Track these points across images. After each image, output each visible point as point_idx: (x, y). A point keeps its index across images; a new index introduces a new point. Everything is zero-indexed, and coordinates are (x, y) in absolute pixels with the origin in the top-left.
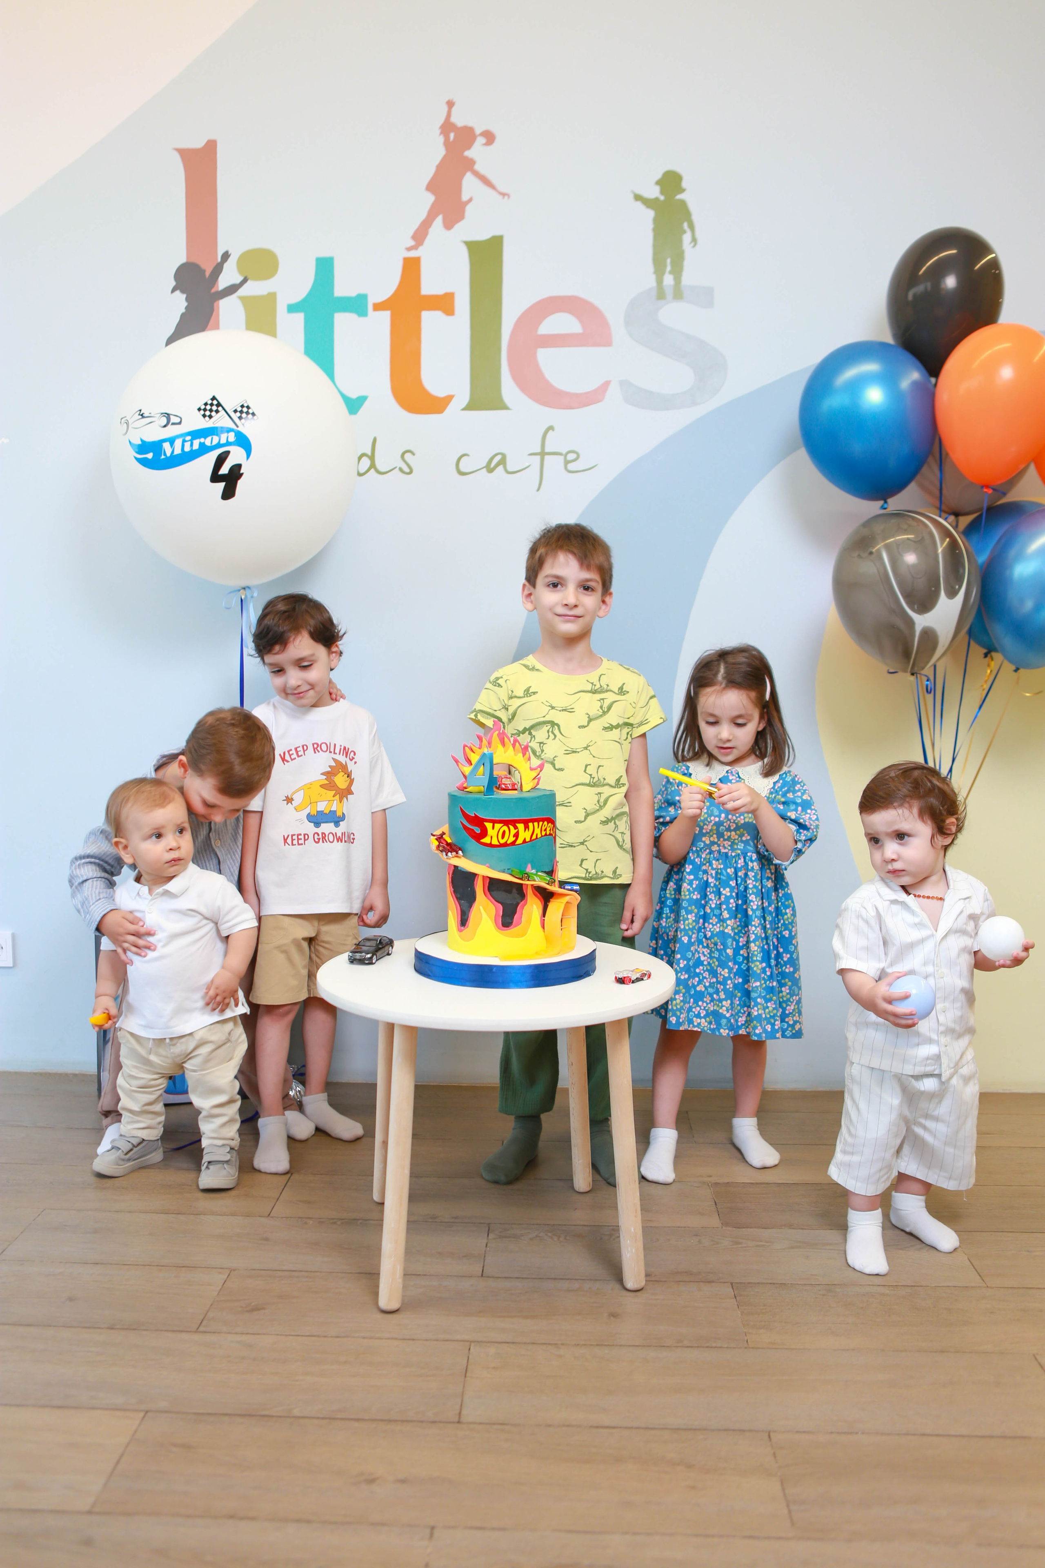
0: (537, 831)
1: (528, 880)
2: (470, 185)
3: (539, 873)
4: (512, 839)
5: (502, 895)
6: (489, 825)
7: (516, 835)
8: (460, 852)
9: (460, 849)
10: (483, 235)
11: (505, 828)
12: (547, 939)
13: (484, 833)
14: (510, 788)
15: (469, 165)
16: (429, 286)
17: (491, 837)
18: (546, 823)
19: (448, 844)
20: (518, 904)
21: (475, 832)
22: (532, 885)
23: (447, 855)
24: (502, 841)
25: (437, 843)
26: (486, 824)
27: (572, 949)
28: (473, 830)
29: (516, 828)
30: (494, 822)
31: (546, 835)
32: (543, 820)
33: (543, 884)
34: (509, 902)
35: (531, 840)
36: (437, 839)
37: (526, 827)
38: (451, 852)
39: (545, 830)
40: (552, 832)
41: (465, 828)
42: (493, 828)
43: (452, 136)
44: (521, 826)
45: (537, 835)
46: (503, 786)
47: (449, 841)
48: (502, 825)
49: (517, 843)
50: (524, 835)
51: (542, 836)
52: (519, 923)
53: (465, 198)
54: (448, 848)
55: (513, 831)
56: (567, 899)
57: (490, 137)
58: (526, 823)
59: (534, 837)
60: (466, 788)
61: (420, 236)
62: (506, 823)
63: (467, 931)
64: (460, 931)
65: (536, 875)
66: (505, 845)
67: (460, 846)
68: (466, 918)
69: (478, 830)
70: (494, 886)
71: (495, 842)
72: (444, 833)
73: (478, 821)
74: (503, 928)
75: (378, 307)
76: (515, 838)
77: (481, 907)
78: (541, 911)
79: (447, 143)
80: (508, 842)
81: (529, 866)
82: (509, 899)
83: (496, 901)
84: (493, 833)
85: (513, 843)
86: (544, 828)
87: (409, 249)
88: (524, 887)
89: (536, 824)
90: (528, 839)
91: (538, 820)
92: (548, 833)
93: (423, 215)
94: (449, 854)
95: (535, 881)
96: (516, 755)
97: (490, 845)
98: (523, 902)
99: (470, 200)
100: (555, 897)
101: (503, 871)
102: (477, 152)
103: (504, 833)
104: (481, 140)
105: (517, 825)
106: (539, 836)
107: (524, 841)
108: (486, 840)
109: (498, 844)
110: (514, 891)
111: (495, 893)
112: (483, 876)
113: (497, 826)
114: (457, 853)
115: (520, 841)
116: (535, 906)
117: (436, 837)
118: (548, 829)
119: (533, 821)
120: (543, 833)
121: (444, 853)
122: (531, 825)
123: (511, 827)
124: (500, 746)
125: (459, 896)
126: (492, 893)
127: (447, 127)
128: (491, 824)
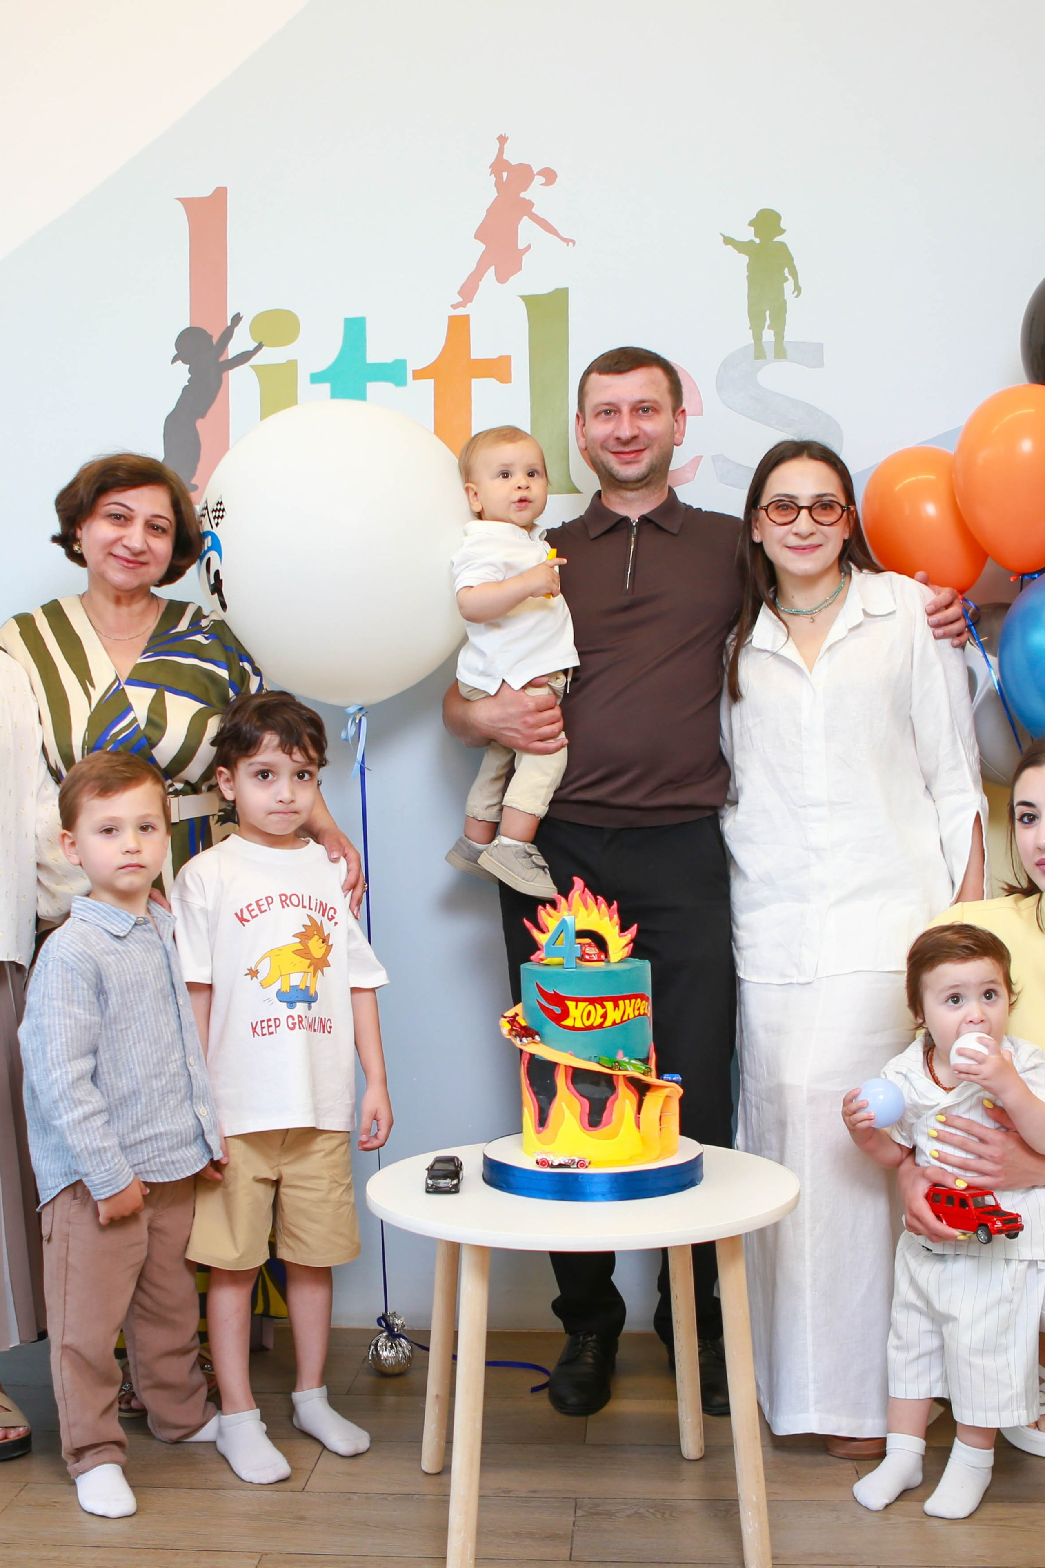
0: (629, 1010)
1: (620, 1070)
2: (527, 231)
3: (633, 1062)
4: (599, 1021)
5: (588, 1088)
6: (571, 1005)
7: (604, 1016)
8: (537, 1037)
9: (537, 1034)
10: (543, 288)
11: (591, 1007)
12: (644, 1141)
13: (566, 1014)
14: (595, 958)
15: (527, 207)
16: (480, 349)
17: (574, 1019)
18: (639, 1000)
19: (522, 1028)
20: (607, 1099)
21: (554, 1013)
22: (624, 1076)
23: (521, 1041)
24: (588, 1023)
25: (509, 1027)
26: (568, 1003)
27: (672, 1153)
28: (552, 1010)
29: (603, 1007)
30: (577, 1000)
31: (640, 1015)
32: (636, 997)
33: (637, 1075)
34: (596, 1096)
35: (622, 1022)
36: (508, 1022)
37: (616, 1006)
38: (526, 1037)
39: (639, 1009)
40: (646, 1012)
41: (543, 1008)
42: (576, 1007)
43: (505, 175)
44: (609, 1005)
45: (629, 1015)
46: (587, 957)
47: (523, 1023)
48: (587, 1003)
49: (606, 1024)
50: (614, 1015)
51: (635, 1016)
52: (609, 1122)
53: (521, 246)
54: (523, 1032)
55: (601, 1011)
56: (666, 1091)
57: (549, 176)
58: (615, 1000)
59: (625, 1018)
60: (542, 960)
61: (468, 291)
62: (592, 1001)
63: (547, 1132)
64: (538, 1132)
65: (629, 1063)
66: (591, 1028)
67: (536, 1029)
68: (545, 1116)
69: (558, 1010)
70: (578, 1076)
71: (579, 1024)
72: (517, 1015)
73: (558, 1000)
74: (592, 1129)
75: (418, 375)
76: (602, 1020)
77: (563, 1104)
78: (635, 1107)
79: (499, 184)
80: (595, 1025)
81: (620, 1053)
82: (598, 1092)
83: (581, 1095)
84: (577, 1014)
85: (601, 1026)
86: (637, 1007)
87: (454, 306)
88: (615, 1078)
89: (627, 1002)
90: (618, 1021)
91: (629, 997)
92: (642, 1013)
93: (472, 267)
94: (524, 1039)
95: (626, 1070)
96: (601, 919)
97: (573, 1028)
98: (613, 1097)
99: (529, 247)
100: (652, 1089)
101: (589, 1060)
102: (535, 192)
103: (589, 1013)
104: (539, 180)
105: (606, 1003)
106: (632, 1016)
107: (614, 1023)
108: (568, 1022)
109: (583, 1026)
110: (603, 1083)
111: (580, 1086)
112: (566, 1066)
113: (582, 1005)
114: (533, 1038)
115: (608, 1023)
116: (627, 1102)
117: (507, 1019)
118: (642, 1008)
119: (624, 998)
120: (637, 1013)
121: (518, 1039)
122: (621, 1003)
123: (598, 1006)
124: (582, 909)
125: (536, 1090)
126: (576, 1086)
127: (499, 165)
128: (574, 1003)
